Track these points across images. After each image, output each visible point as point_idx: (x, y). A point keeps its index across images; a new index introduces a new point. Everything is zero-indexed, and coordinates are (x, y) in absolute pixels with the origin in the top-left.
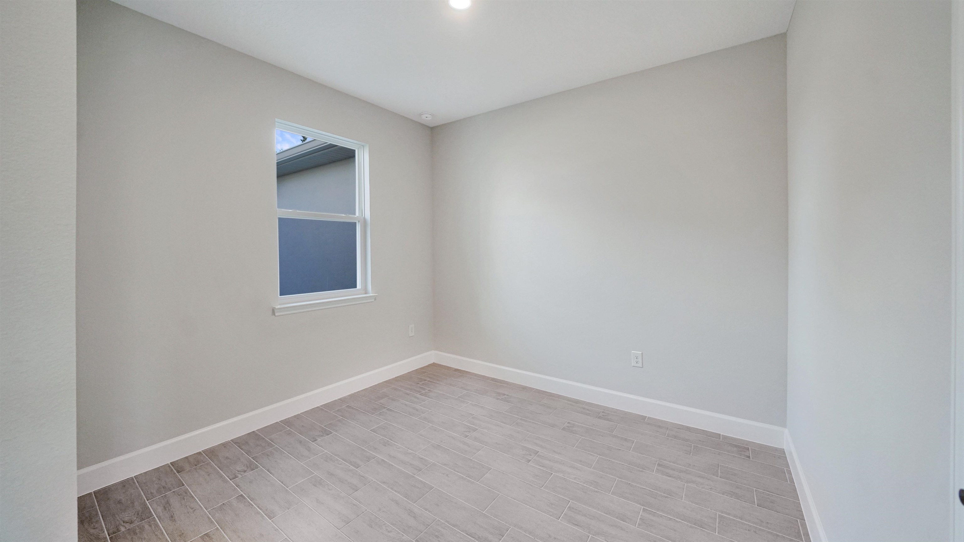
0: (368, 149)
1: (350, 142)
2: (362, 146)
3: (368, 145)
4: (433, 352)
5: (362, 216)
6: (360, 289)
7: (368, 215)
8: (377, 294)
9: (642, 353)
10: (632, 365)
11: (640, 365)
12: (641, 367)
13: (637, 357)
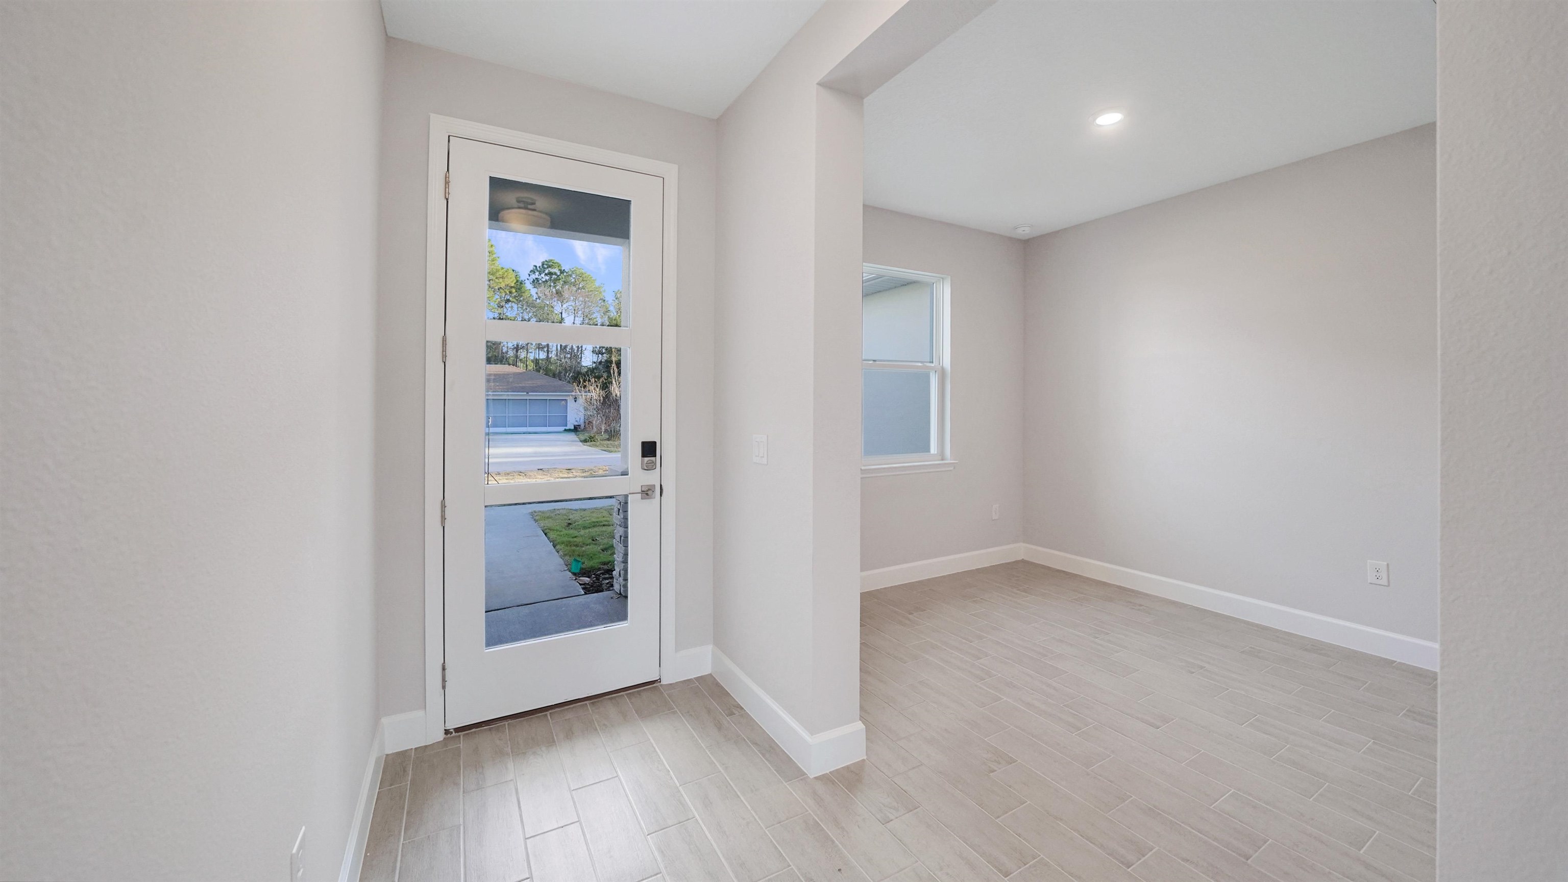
0: (950, 281)
1: (927, 276)
2: (941, 279)
3: (950, 277)
4: (1022, 545)
5: (940, 364)
6: (935, 454)
7: (947, 362)
8: (957, 461)
9: (1388, 564)
10: (1369, 582)
11: (1384, 581)
12: (1386, 584)
13: (1378, 570)
